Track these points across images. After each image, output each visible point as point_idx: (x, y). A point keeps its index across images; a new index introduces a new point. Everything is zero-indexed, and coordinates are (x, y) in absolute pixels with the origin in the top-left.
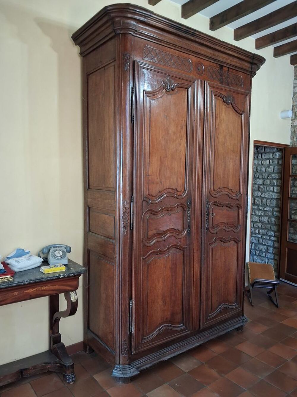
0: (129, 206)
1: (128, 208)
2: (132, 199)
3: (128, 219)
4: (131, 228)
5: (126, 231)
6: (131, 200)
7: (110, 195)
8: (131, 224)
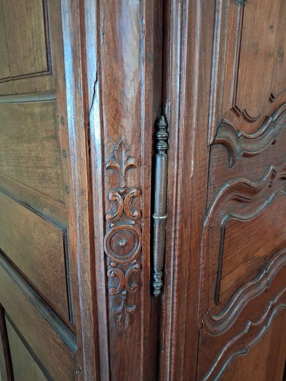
0: (145, 181)
1: (139, 189)
2: (161, 134)
3: (141, 250)
4: (152, 289)
5: (131, 309)
6: (155, 140)
7: (32, 115)
8: (153, 272)
